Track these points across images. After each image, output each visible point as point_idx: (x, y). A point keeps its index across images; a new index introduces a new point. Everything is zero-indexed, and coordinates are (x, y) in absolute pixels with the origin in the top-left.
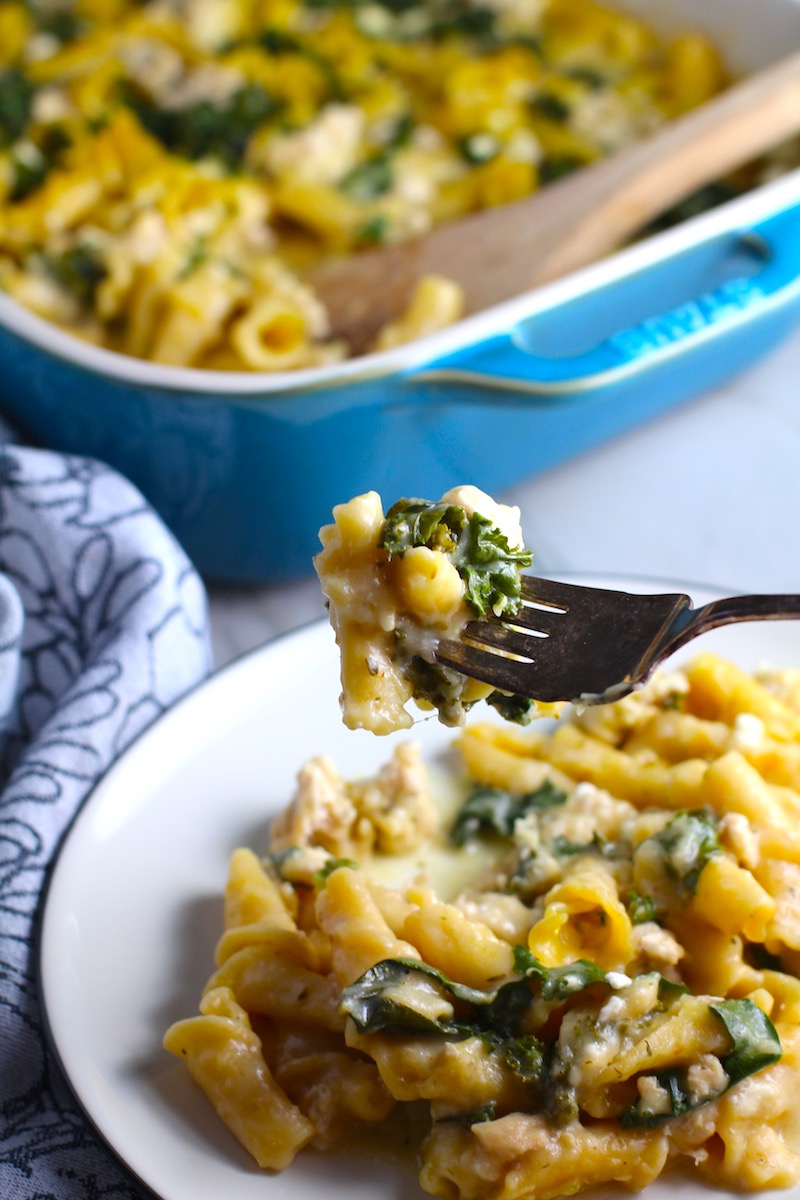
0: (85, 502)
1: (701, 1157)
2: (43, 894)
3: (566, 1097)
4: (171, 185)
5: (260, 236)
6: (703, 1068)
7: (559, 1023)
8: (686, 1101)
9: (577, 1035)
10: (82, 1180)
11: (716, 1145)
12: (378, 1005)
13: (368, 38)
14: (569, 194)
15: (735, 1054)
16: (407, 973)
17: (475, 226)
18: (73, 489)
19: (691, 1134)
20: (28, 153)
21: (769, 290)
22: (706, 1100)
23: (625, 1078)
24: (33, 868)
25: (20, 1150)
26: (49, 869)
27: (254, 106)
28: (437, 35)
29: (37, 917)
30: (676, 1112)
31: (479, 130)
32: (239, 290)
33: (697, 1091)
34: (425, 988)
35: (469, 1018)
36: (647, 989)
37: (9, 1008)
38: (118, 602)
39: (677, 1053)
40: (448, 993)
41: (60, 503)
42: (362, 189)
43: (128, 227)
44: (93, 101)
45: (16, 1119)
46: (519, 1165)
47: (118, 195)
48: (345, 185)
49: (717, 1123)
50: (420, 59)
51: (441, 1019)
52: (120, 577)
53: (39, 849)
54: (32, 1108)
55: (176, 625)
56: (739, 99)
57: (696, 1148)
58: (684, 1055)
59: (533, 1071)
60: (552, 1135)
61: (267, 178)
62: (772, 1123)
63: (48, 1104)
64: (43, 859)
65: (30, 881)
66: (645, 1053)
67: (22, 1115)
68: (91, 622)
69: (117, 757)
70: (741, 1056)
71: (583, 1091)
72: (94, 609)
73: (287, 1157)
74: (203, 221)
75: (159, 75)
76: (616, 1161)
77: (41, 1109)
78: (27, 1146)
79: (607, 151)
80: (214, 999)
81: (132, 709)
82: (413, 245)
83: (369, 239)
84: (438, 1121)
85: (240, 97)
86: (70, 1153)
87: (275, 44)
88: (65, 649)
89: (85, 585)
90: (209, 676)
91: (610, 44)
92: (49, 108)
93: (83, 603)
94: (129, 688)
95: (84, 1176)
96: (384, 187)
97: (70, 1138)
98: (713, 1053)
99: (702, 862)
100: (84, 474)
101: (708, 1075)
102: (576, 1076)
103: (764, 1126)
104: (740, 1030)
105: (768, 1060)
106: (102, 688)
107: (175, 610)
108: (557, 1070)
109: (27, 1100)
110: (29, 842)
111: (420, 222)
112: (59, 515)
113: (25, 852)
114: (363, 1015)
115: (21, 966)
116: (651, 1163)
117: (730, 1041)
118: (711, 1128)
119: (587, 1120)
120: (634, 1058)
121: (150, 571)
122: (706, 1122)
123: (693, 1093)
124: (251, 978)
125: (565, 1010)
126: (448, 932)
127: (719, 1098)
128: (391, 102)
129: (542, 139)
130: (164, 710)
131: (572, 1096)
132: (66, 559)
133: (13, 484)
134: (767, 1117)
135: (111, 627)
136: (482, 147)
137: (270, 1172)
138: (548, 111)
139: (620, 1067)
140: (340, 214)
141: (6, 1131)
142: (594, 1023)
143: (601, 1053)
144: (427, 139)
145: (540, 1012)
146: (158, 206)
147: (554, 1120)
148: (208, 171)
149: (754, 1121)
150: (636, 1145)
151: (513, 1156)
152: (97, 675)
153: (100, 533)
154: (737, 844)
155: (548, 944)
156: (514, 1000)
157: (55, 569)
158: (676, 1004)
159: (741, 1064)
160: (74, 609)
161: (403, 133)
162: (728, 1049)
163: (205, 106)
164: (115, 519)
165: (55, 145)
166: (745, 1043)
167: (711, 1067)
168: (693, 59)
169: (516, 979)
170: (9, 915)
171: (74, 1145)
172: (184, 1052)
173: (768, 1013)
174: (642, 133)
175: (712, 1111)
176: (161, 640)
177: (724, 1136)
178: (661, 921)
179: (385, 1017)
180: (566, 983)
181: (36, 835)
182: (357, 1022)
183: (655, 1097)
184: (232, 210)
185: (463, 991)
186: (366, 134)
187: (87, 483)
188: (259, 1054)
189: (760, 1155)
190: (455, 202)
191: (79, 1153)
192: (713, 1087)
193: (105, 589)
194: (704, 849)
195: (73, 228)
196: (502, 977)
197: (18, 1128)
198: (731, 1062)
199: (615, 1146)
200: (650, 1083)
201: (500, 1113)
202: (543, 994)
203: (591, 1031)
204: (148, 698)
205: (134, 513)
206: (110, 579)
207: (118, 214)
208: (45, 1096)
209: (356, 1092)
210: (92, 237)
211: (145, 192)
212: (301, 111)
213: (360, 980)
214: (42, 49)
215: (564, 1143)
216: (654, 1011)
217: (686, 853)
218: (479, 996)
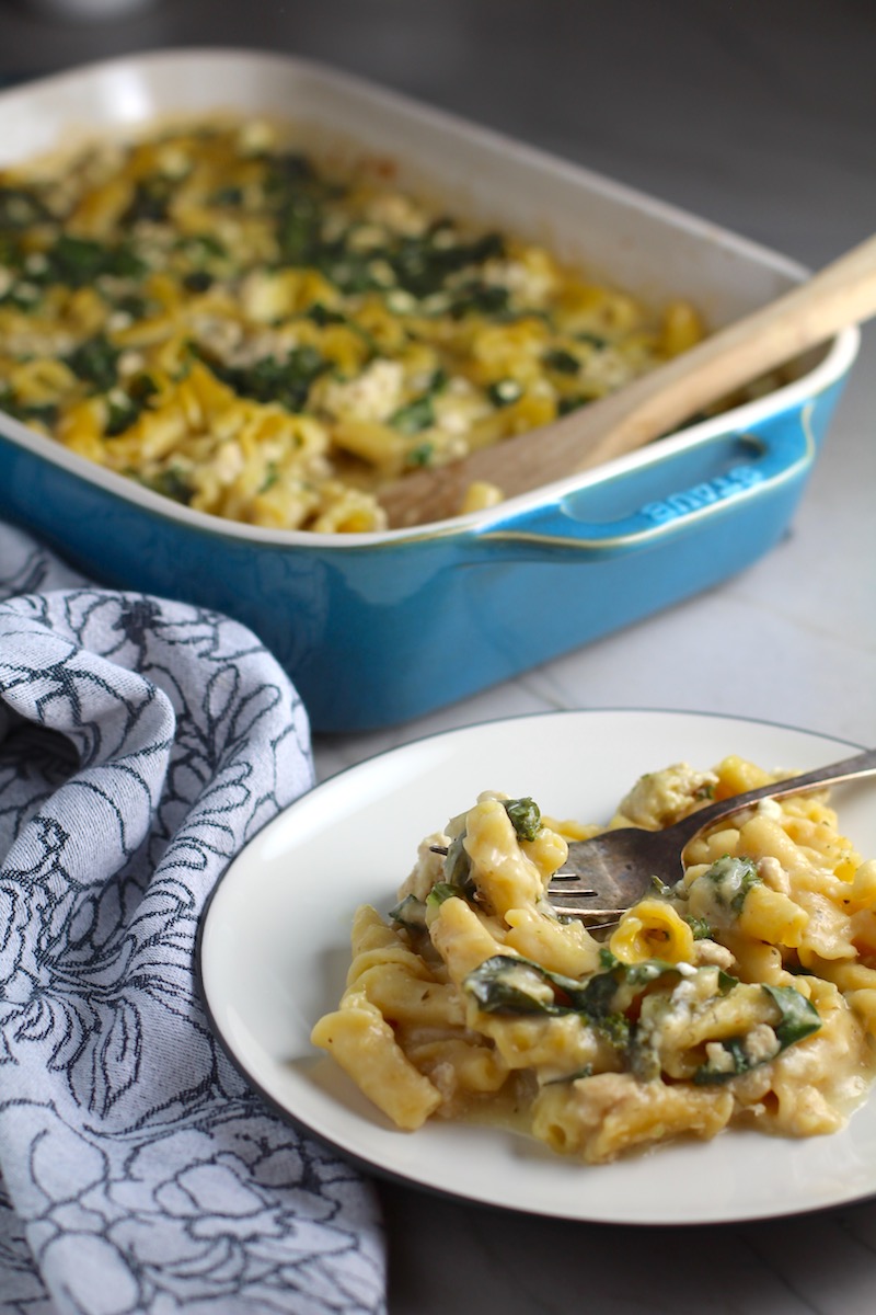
0: (215, 640)
1: (759, 1109)
2: (198, 938)
3: (650, 1056)
4: (247, 420)
5: (320, 466)
6: (759, 1035)
7: (641, 1003)
8: (746, 1062)
9: (656, 1009)
10: (256, 1142)
11: (771, 1100)
12: (495, 988)
13: (399, 316)
14: (582, 421)
15: (785, 1023)
16: (515, 965)
17: (509, 448)
18: (204, 630)
19: (750, 1089)
20: (119, 398)
21: (768, 475)
22: (763, 1061)
23: (697, 1042)
24: (188, 917)
25: (201, 1121)
26: (201, 921)
27: (308, 363)
28: (457, 313)
29: (196, 954)
30: (740, 1070)
31: (507, 378)
32: (313, 500)
33: (755, 1053)
34: (531, 976)
35: (566, 1000)
36: (710, 978)
37: (181, 1017)
38: (243, 721)
39: (737, 1022)
40: (548, 980)
41: (195, 640)
42: (408, 425)
43: (213, 452)
44: (169, 361)
45: (191, 1104)
46: (614, 1111)
47: (200, 431)
48: (393, 421)
49: (773, 1080)
50: (446, 330)
51: (544, 1000)
52: (245, 701)
53: (192, 904)
54: (204, 1096)
55: (290, 738)
56: (729, 337)
57: (755, 1102)
58: (743, 1024)
59: (621, 1039)
60: (640, 1087)
61: (325, 417)
62: (814, 1085)
63: (217, 1093)
64: (196, 912)
65: (188, 927)
66: (713, 1021)
67: (196, 1102)
68: (219, 740)
69: (246, 843)
70: (789, 1026)
71: (663, 1052)
72: (222, 728)
73: (421, 1118)
74: (274, 451)
75: (225, 343)
76: (692, 1110)
77: (211, 1096)
78: (207, 1118)
79: (614, 390)
80: (354, 1000)
81: (259, 803)
82: (456, 465)
83: (417, 463)
84: (545, 1085)
85: (295, 355)
86: (243, 1122)
87: (321, 317)
88: (196, 761)
89: (215, 709)
90: (314, 787)
91: (609, 316)
92: (130, 365)
93: (213, 723)
94: (259, 784)
95: (258, 1139)
96: (428, 423)
97: (242, 1111)
98: (766, 1023)
99: (746, 889)
100: (212, 620)
101: (762, 1041)
102: (657, 1040)
103: (809, 1087)
104: (787, 1007)
105: (809, 1030)
106: (237, 783)
107: (290, 728)
108: (641, 1036)
109: (199, 1090)
110: (186, 899)
111: (460, 448)
112: (194, 650)
113: (182, 905)
114: (483, 992)
115: (189, 988)
116: (720, 1112)
117: (780, 1013)
118: (767, 1085)
119: (668, 1080)
120: (704, 1025)
121: (272, 694)
122: (763, 1079)
123: (752, 1054)
124: (379, 990)
125: (644, 994)
126: (544, 943)
127: (773, 1060)
128: (425, 363)
129: (556, 386)
130: (281, 810)
131: (655, 1057)
132: (200, 687)
133: (154, 625)
134: (812, 1079)
135: (236, 741)
136: (508, 391)
137: (407, 1130)
138: (561, 364)
139: (693, 1031)
140: (392, 445)
141: (184, 1113)
142: (669, 1000)
143: (676, 1023)
144: (459, 386)
145: (624, 996)
146: (236, 437)
147: (641, 1078)
148: (273, 410)
149: (802, 1081)
150: (708, 1098)
151: (610, 1103)
152: (232, 773)
153: (229, 664)
154: (773, 877)
155: (626, 948)
156: (603, 987)
157: (189, 696)
158: (733, 990)
159: (790, 1034)
160: (205, 731)
161: (439, 382)
162: (778, 1020)
163: (269, 361)
164: (240, 654)
165: (143, 392)
166: (792, 1015)
167: (766, 1033)
168: (681, 319)
169: (605, 971)
170: (174, 949)
171: (246, 1116)
172: (330, 1041)
173: (808, 996)
174: (638, 374)
175: (767, 1071)
176: (280, 747)
177: (778, 1092)
178: (714, 937)
179: (502, 997)
180: (646, 970)
181: (189, 893)
182: (479, 1000)
183: (720, 1058)
184: (299, 441)
185: (561, 980)
186: (406, 383)
187: (215, 626)
188: (393, 1040)
189: (808, 1107)
190: (490, 432)
191: (252, 1122)
192: (767, 1049)
193: (234, 707)
194: (746, 878)
195: (163, 458)
196: (592, 972)
197: (194, 1110)
198: (781, 1030)
199: (691, 1100)
200: (716, 1049)
201: (597, 1072)
202: (628, 979)
203: (668, 1006)
204: (270, 796)
205: (254, 650)
206: (237, 701)
207: (203, 445)
208: (214, 1088)
209: (476, 1069)
210: (179, 463)
211: (223, 428)
212: (349, 368)
213: (479, 968)
214: (119, 323)
215: (650, 1092)
216: (717, 995)
217: (733, 882)
218: (574, 984)
